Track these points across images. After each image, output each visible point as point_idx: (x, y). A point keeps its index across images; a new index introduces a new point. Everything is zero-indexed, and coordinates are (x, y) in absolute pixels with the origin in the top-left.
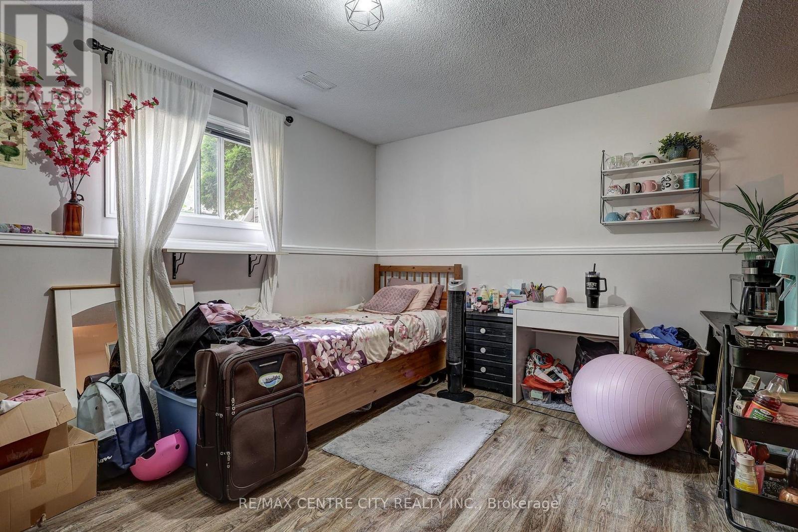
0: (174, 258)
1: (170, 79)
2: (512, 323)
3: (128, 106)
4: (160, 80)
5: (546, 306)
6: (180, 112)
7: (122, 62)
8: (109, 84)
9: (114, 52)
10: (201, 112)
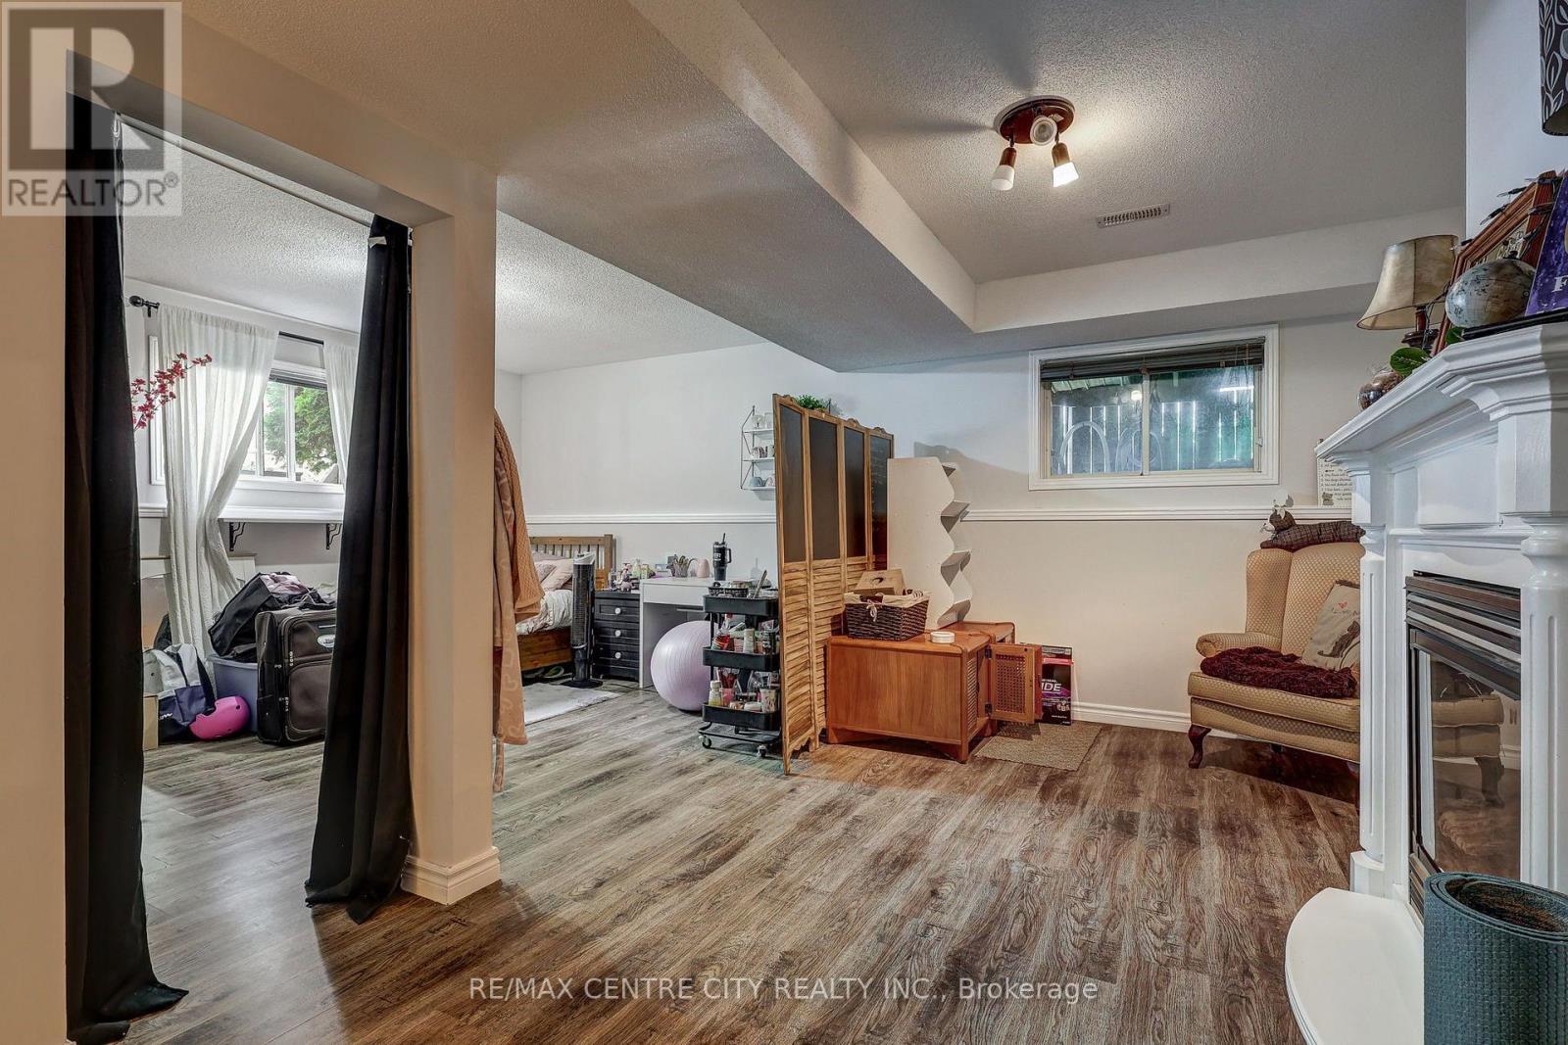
0: (231, 528)
1: (225, 327)
2: (638, 600)
3: (178, 365)
4: (212, 330)
5: (690, 580)
6: (237, 363)
7: (168, 317)
8: (154, 340)
9: (160, 307)
10: (263, 362)
